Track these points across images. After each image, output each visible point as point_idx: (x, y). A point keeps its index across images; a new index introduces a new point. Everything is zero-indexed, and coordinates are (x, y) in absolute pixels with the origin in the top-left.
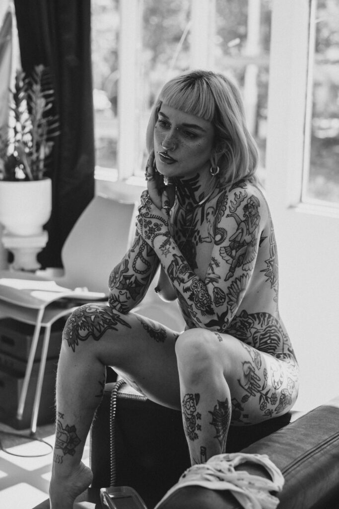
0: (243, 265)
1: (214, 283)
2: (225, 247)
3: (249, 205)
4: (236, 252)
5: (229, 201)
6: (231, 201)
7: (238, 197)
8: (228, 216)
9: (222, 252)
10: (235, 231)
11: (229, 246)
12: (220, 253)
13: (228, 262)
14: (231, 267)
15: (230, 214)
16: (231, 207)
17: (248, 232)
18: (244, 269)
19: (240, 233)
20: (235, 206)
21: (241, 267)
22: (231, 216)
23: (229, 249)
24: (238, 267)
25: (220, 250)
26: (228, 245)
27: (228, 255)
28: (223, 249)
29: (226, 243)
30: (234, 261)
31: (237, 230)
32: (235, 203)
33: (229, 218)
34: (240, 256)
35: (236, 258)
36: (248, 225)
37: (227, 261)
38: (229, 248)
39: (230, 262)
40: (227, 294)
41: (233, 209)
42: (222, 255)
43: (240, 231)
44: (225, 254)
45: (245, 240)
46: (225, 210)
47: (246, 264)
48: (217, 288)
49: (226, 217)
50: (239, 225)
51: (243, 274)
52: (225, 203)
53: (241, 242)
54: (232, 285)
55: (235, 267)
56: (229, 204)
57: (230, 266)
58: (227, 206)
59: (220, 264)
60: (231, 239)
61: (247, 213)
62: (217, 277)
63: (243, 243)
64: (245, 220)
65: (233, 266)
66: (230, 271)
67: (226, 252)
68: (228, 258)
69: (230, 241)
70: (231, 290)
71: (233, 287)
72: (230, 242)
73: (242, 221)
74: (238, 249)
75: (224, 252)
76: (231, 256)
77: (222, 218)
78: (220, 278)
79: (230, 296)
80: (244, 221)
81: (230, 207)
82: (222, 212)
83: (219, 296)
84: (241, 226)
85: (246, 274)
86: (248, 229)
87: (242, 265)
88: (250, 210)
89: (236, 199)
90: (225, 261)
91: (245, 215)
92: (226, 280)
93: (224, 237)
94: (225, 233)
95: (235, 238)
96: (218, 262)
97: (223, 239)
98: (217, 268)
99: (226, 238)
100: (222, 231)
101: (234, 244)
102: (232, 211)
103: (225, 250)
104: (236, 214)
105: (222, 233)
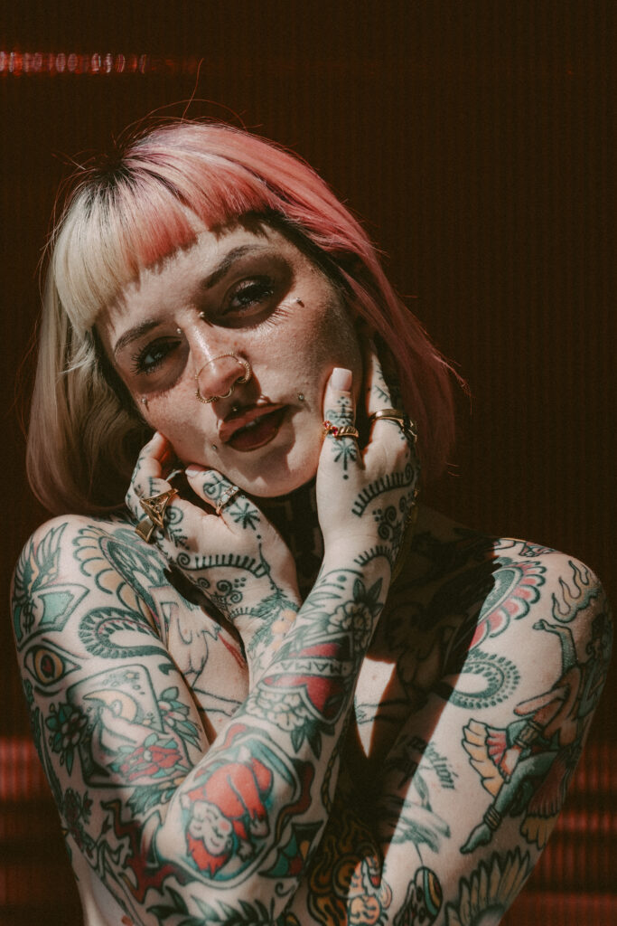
0: (527, 816)
1: (424, 847)
2: (487, 726)
4: (521, 759)
6: (560, 581)
7: (584, 579)
8: (542, 625)
9: (470, 736)
10: (548, 688)
11: (507, 730)
12: (465, 740)
13: (487, 783)
14: (492, 807)
15: (551, 621)
16: (559, 597)
17: (575, 708)
18: (524, 830)
19: (558, 699)
20: (574, 604)
21: (518, 822)
22: (552, 629)
23: (499, 739)
24: (512, 815)
25: (466, 727)
26: (504, 725)
27: (490, 757)
28: (480, 729)
30: (506, 788)
31: (555, 687)
32: (575, 592)
33: (541, 635)
34: (525, 778)
35: (514, 781)
36: (585, 684)
37: (483, 779)
38: (504, 733)
39: (492, 786)
40: (449, 904)
41: (563, 608)
42: (470, 747)
43: (558, 693)
44: (484, 751)
45: (559, 730)
47: (534, 816)
48: (429, 871)
49: (534, 627)
50: (565, 670)
51: (518, 849)
52: (537, 580)
53: (547, 732)
54: (477, 874)
55: (504, 813)
57: (491, 800)
59: (457, 782)
60: (522, 709)
61: (597, 644)
62: (440, 830)
63: (552, 737)
64: (586, 665)
65: (497, 807)
66: (485, 818)
67: (488, 744)
68: (488, 768)
69: (516, 712)
70: (465, 890)
71: (475, 880)
72: (514, 718)
73: (576, 664)
74: (528, 752)
75: (481, 741)
76: (499, 765)
77: (516, 623)
78: (447, 834)
79: (452, 913)
80: (581, 666)
81: (554, 599)
83: (421, 905)
84: (568, 680)
85: (523, 854)
86: (579, 699)
87: (523, 815)
89: (578, 581)
90: (478, 778)
91: (589, 646)
92: (464, 850)
93: (500, 692)
94: (511, 680)
95: (536, 712)
96: (450, 770)
97: (496, 697)
98: (443, 790)
99: (506, 697)
100: (498, 669)
101: (524, 728)
102: (560, 617)
103: (485, 734)
104: (570, 630)
105: (499, 677)
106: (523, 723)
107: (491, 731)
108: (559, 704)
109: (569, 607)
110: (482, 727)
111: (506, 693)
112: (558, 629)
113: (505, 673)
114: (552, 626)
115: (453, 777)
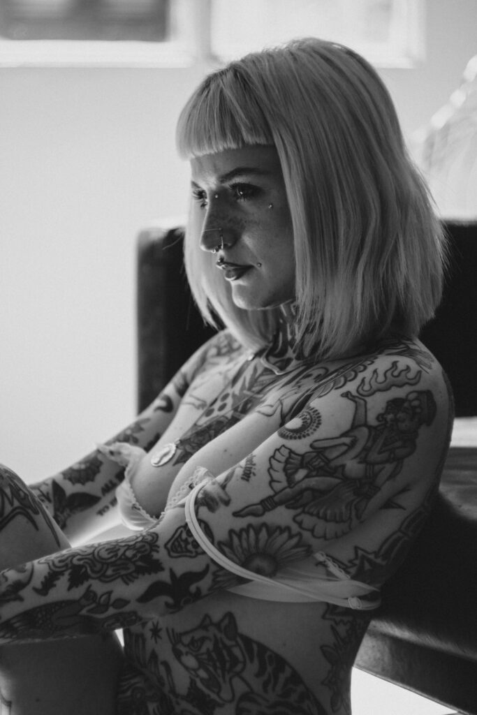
0: (303, 512)
2: (291, 451)
3: (406, 405)
4: (307, 476)
5: (371, 369)
6: (375, 371)
7: (396, 373)
8: (347, 395)
9: (278, 456)
10: (337, 434)
11: (303, 456)
12: (273, 457)
13: (274, 484)
14: (271, 497)
15: (354, 393)
16: (367, 381)
17: (363, 455)
18: (298, 520)
19: (344, 444)
20: (375, 386)
21: (292, 512)
22: (353, 399)
23: (296, 460)
24: (288, 507)
25: (278, 450)
26: (302, 452)
27: (285, 470)
28: (286, 452)
29: (301, 446)
30: (288, 490)
31: (344, 435)
32: (381, 378)
33: (345, 401)
34: (307, 489)
35: (297, 488)
37: (272, 481)
38: (300, 458)
39: (277, 486)
40: (221, 543)
41: (367, 387)
42: (274, 462)
43: (347, 440)
44: (282, 465)
45: (343, 466)
46: (350, 380)
47: (312, 514)
49: (342, 395)
50: (354, 426)
51: (288, 528)
52: (362, 368)
53: (333, 464)
54: (246, 531)
55: (280, 503)
56: (367, 374)
57: (272, 493)
58: (360, 376)
59: (252, 478)
60: (317, 445)
61: (390, 417)
62: (222, 500)
63: (336, 468)
64: (375, 428)
65: (276, 499)
66: (262, 502)
67: (287, 462)
68: (280, 476)
69: (311, 446)
70: (235, 538)
71: (244, 534)
72: (309, 449)
73: (366, 424)
74: (314, 473)
75: (283, 459)
76: (289, 476)
77: (333, 391)
78: (227, 503)
79: (226, 549)
80: (370, 428)
81: (363, 381)
82: (342, 380)
83: (192, 539)
84: (356, 433)
85: (293, 533)
86: (366, 450)
87: (299, 510)
88: (400, 415)
89: (389, 374)
90: (269, 479)
91: (380, 417)
92: (237, 515)
93: (306, 431)
94: (315, 425)
95: (325, 448)
96: (253, 470)
97: (303, 433)
98: (240, 480)
99: (308, 435)
100: (311, 417)
101: (315, 457)
102: (361, 392)
103: (287, 455)
104: (366, 402)
105: (309, 421)
106: (315, 454)
107: (293, 455)
108: (345, 448)
109: (371, 387)
110: (287, 451)
111: (309, 432)
112: (357, 399)
113: (314, 419)
114: (354, 397)
115: (252, 475)
